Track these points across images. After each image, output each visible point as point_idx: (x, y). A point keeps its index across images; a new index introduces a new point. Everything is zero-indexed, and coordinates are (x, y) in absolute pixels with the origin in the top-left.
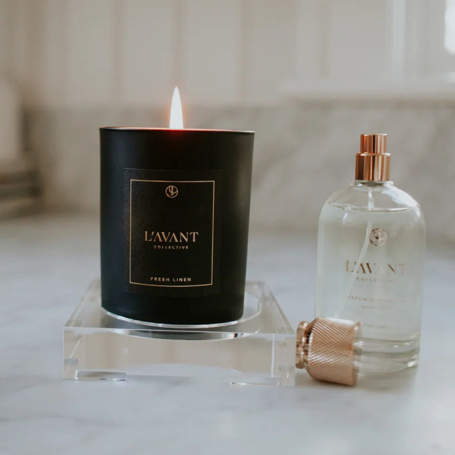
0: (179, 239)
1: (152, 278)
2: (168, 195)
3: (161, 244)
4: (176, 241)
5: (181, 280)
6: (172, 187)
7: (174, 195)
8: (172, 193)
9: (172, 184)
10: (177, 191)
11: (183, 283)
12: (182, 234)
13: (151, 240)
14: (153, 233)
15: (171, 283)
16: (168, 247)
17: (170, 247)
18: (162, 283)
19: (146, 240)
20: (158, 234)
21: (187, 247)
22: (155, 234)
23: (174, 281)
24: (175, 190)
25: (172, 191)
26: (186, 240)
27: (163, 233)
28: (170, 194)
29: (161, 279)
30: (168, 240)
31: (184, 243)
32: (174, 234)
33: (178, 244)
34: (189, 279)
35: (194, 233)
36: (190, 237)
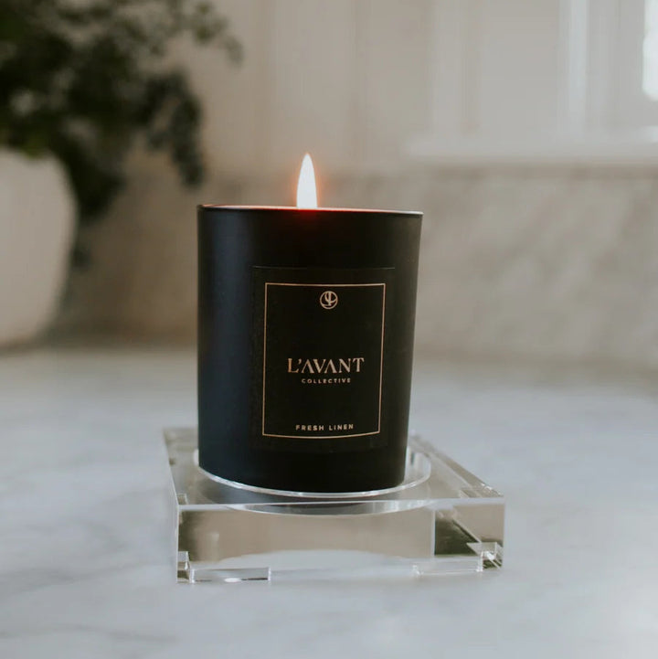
0: (337, 369)
1: (298, 427)
2: (323, 305)
3: (312, 376)
4: (334, 371)
5: (340, 427)
6: (330, 293)
7: (333, 304)
8: (329, 301)
9: (329, 289)
10: (336, 300)
11: (342, 432)
12: (341, 361)
13: (297, 371)
14: (300, 361)
15: (326, 432)
16: (322, 381)
17: (325, 381)
18: (313, 433)
19: (290, 371)
20: (308, 362)
21: (349, 380)
22: (304, 362)
23: (330, 429)
24: (333, 298)
25: (329, 300)
26: (348, 369)
27: (316, 361)
28: (327, 303)
29: (312, 428)
30: (323, 370)
31: (345, 374)
32: (331, 362)
33: (337, 376)
34: (351, 426)
35: (358, 360)
36: (353, 366)
